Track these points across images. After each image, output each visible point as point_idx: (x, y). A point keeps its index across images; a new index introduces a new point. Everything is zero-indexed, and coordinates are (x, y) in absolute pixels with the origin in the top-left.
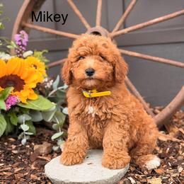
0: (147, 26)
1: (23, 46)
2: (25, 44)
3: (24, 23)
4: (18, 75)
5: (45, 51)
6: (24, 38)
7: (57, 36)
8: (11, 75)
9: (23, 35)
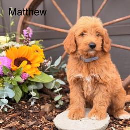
0: (112, 24)
1: (29, 38)
3: (25, 21)
5: (41, 40)
6: (30, 32)
7: (46, 29)
8: (22, 58)
9: (29, 30)
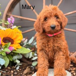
2: (13, 23)
4: (10, 37)
6: (12, 20)
